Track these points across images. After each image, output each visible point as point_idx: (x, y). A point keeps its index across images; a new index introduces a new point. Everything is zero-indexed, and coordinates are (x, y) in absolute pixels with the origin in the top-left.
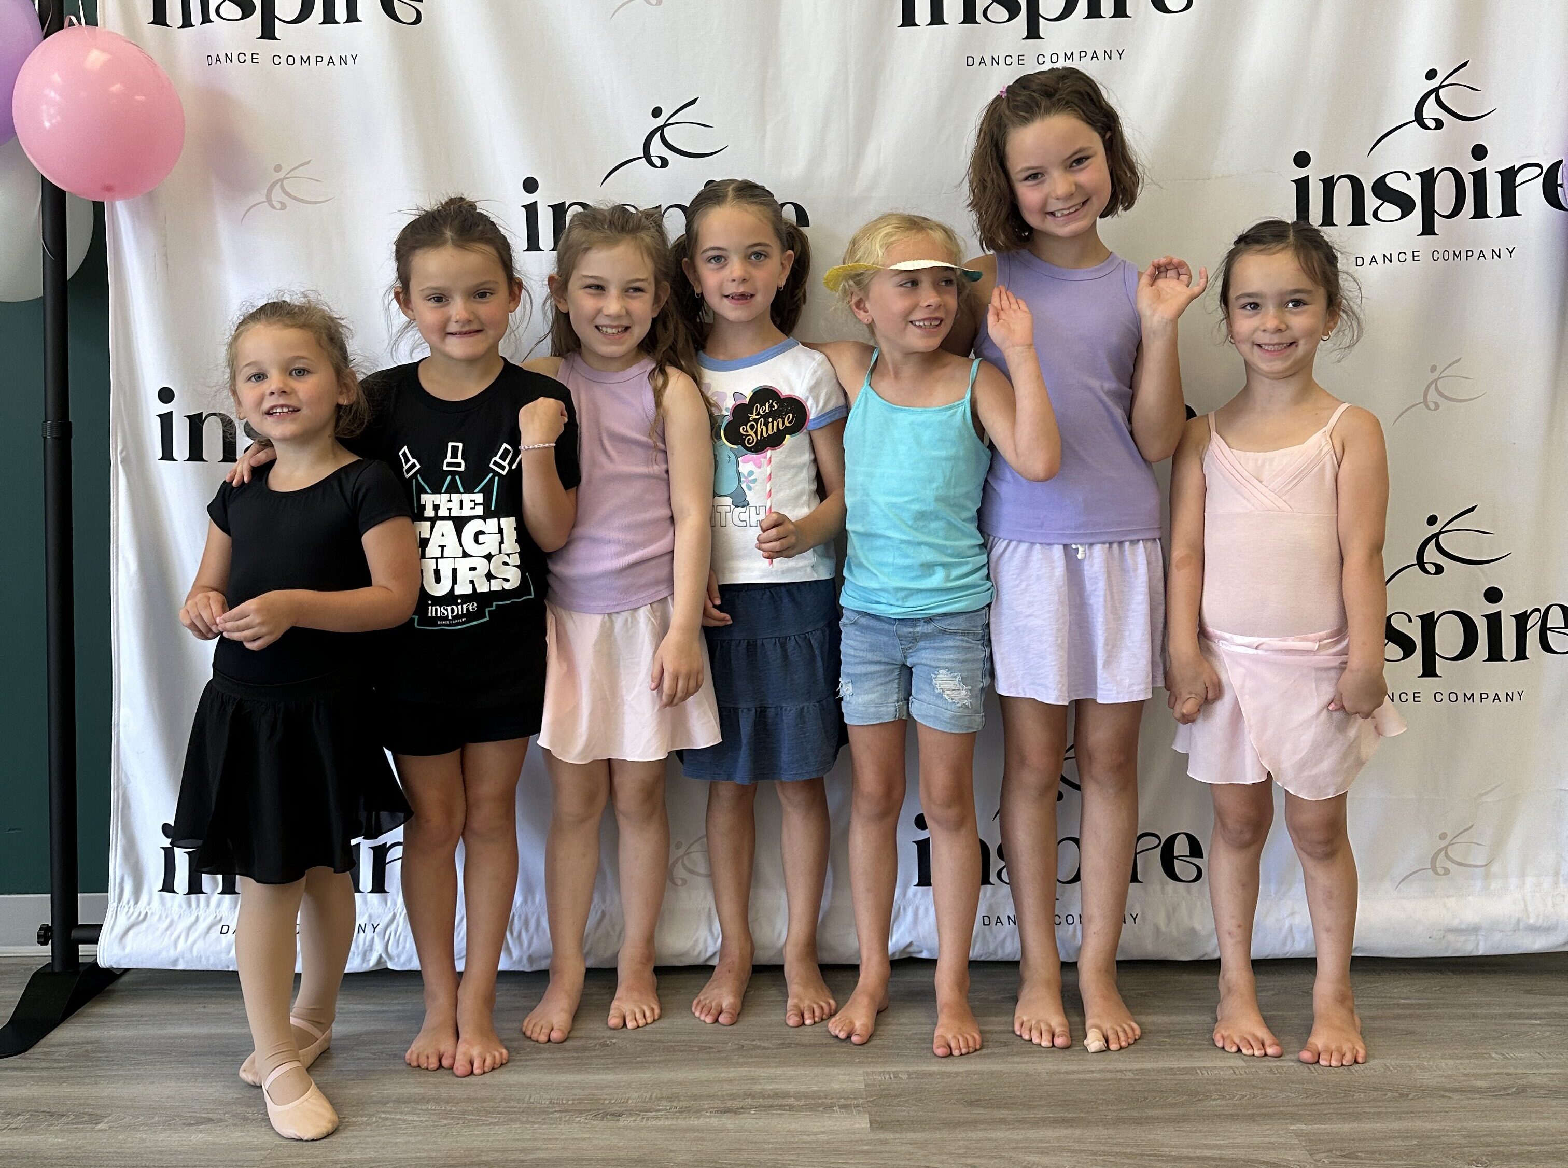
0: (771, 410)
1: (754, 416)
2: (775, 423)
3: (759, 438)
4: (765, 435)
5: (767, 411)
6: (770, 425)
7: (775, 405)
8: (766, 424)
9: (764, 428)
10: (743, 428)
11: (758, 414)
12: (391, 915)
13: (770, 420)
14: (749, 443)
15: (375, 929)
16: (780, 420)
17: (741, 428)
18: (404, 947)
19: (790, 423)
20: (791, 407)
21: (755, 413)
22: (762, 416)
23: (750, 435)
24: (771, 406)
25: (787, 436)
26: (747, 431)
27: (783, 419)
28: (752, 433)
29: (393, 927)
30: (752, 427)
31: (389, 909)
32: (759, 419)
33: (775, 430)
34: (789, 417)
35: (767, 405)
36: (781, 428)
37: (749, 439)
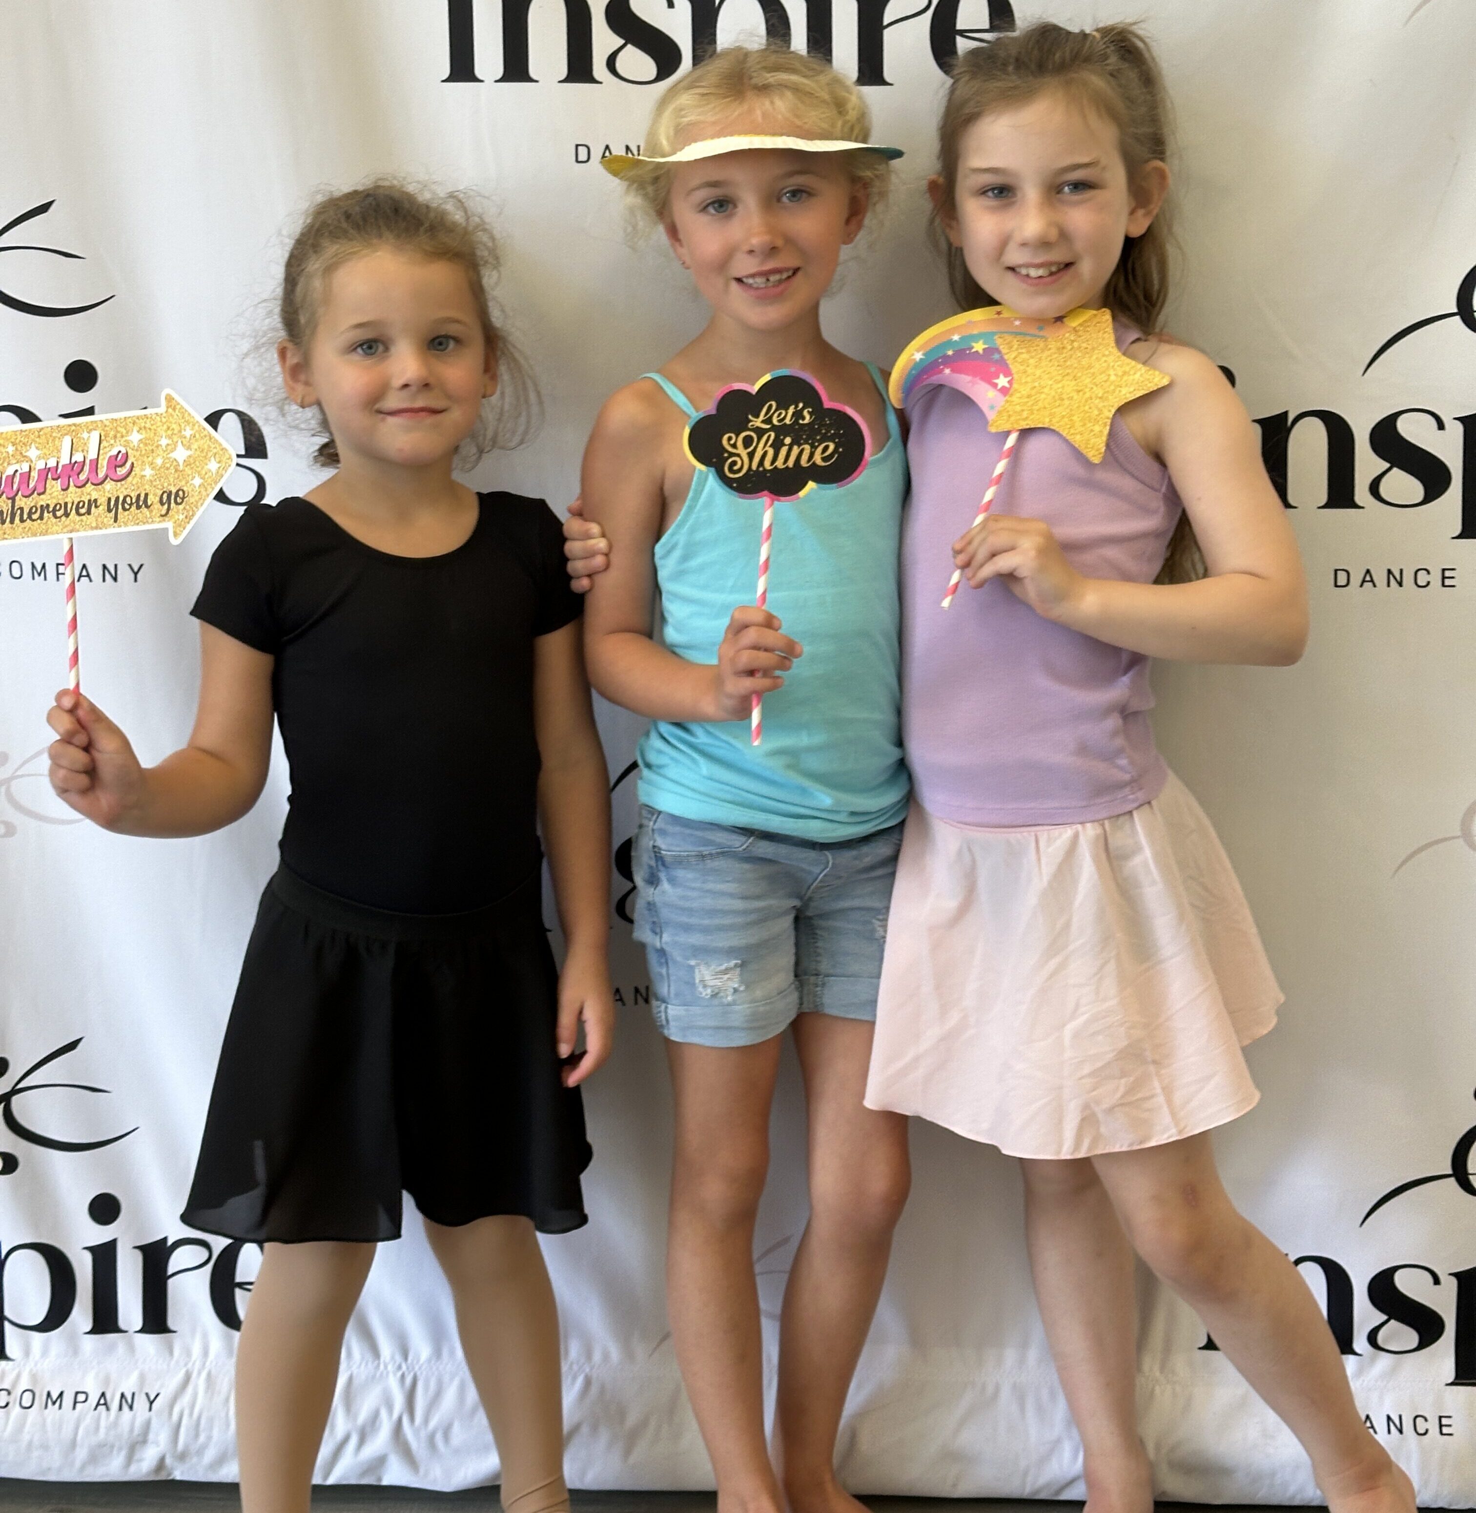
0: (796, 422)
1: (758, 422)
2: (796, 450)
3: (754, 466)
4: (767, 465)
5: (787, 421)
6: (784, 451)
7: (808, 417)
8: (777, 445)
9: (771, 452)
10: (730, 439)
11: (768, 421)
12: (180, 1375)
13: (788, 440)
14: (731, 470)
15: (151, 1403)
16: (807, 448)
17: (726, 437)
18: (209, 1438)
19: (824, 459)
20: (838, 429)
21: (762, 417)
22: (774, 428)
23: (738, 455)
24: (798, 415)
25: (811, 485)
26: (734, 446)
27: (814, 448)
28: (744, 453)
29: (186, 1399)
30: (747, 442)
31: (177, 1362)
32: (767, 430)
33: (791, 463)
34: (826, 448)
35: (791, 410)
36: (804, 462)
37: (734, 463)
